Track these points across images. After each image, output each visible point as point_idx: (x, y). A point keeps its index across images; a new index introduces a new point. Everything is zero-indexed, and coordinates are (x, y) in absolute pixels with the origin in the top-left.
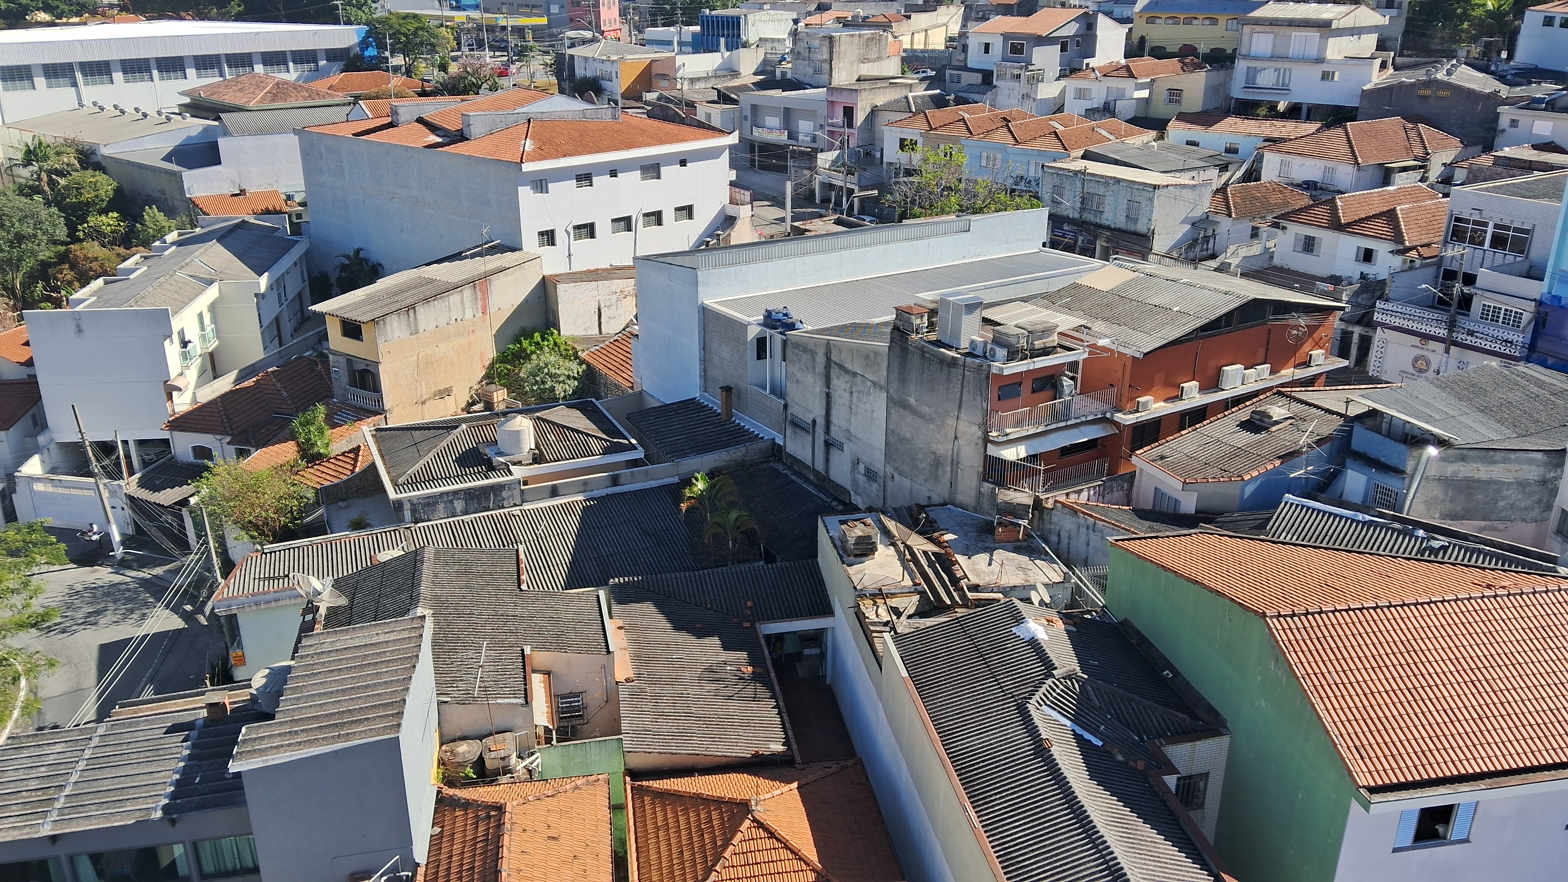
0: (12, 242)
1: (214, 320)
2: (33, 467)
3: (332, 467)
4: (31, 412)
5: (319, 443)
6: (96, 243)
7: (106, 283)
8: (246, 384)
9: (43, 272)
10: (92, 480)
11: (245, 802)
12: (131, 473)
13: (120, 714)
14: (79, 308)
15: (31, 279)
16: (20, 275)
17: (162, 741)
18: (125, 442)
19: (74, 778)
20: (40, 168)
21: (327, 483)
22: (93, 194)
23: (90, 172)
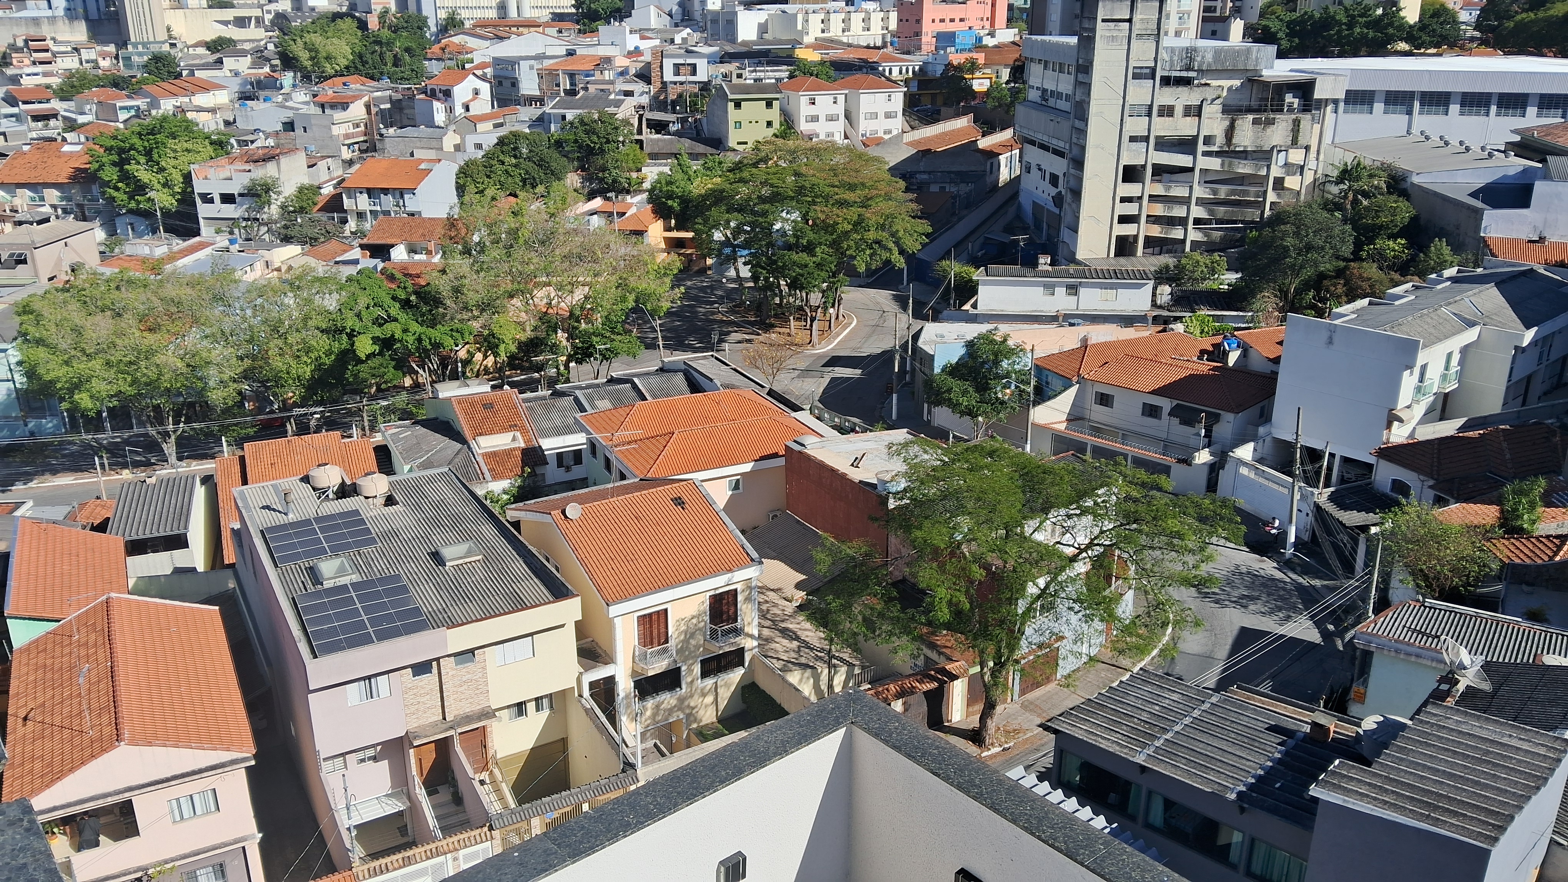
0: (1301, 250)
1: (1461, 363)
2: (1245, 452)
3: (1531, 546)
4: (1261, 404)
5: (1526, 517)
6: (1375, 265)
7: (1370, 304)
8: (1471, 434)
9: (1318, 282)
10: (1290, 480)
11: (1312, 828)
12: (1327, 485)
13: (1235, 693)
14: (1336, 322)
15: (1306, 286)
16: (1297, 281)
17: (1261, 735)
18: (1332, 455)
19: (1177, 728)
20: (1350, 187)
21: (1517, 561)
22: (1390, 218)
23: (1394, 197)
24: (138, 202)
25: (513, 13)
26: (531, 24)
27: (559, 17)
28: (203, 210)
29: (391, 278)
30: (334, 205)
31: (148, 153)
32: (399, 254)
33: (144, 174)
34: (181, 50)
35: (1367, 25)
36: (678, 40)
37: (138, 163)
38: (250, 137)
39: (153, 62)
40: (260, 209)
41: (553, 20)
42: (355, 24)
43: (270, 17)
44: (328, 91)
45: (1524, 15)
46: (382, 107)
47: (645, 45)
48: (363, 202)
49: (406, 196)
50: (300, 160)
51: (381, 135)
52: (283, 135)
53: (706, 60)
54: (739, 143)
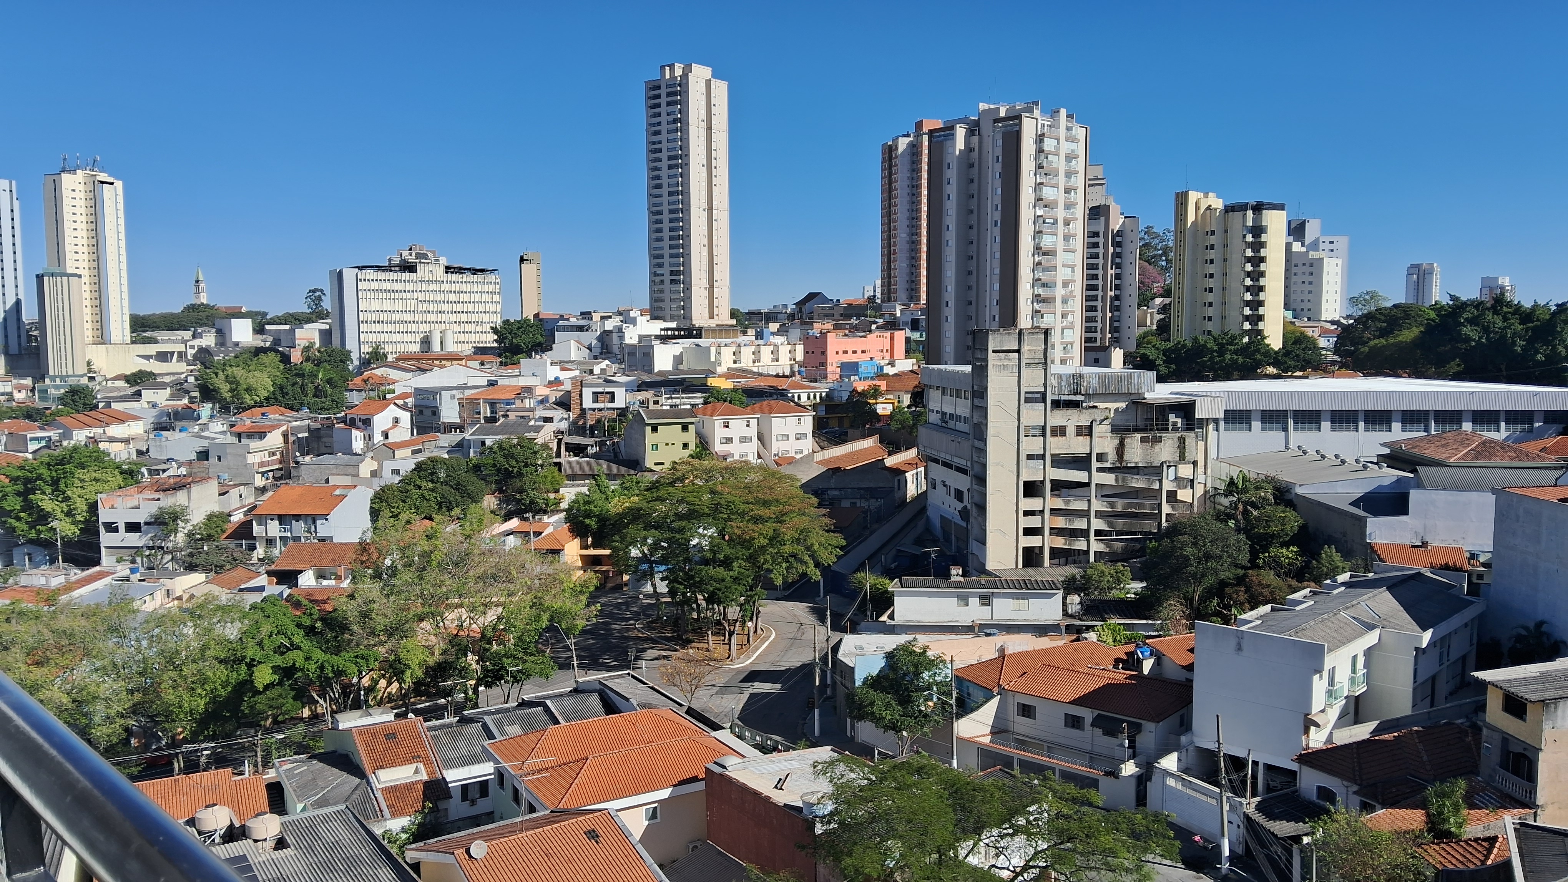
0: (1200, 559)
1: (1366, 665)
2: (1170, 762)
3: (1461, 850)
4: (1180, 713)
5: (1452, 820)
6: (1272, 572)
7: (1273, 609)
8: (1386, 737)
9: (1220, 589)
10: (1217, 790)
12: (1254, 794)
14: (1243, 628)
15: (1209, 594)
16: (1200, 589)
18: (1255, 763)
20: (1239, 499)
21: (1450, 867)
22: (1280, 527)
23: (1282, 507)
24: (39, 532)
25: (436, 347)
26: (454, 358)
27: (481, 351)
28: (106, 539)
29: (297, 605)
30: (244, 531)
31: (55, 483)
32: (307, 580)
33: (47, 504)
34: (100, 384)
35: (1236, 352)
36: (597, 370)
37: (44, 493)
38: (163, 467)
39: (69, 395)
40: (166, 537)
41: (475, 353)
42: (279, 358)
43: (193, 351)
44: (246, 421)
45: (1376, 341)
46: (300, 435)
47: (564, 376)
48: (274, 529)
49: (318, 522)
50: (213, 487)
51: (297, 463)
52: (196, 464)
53: (624, 389)
54: (656, 464)
